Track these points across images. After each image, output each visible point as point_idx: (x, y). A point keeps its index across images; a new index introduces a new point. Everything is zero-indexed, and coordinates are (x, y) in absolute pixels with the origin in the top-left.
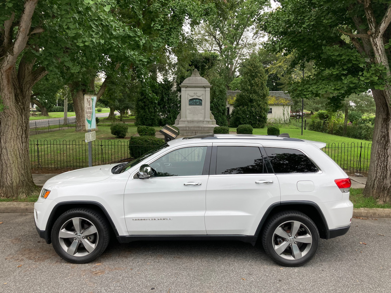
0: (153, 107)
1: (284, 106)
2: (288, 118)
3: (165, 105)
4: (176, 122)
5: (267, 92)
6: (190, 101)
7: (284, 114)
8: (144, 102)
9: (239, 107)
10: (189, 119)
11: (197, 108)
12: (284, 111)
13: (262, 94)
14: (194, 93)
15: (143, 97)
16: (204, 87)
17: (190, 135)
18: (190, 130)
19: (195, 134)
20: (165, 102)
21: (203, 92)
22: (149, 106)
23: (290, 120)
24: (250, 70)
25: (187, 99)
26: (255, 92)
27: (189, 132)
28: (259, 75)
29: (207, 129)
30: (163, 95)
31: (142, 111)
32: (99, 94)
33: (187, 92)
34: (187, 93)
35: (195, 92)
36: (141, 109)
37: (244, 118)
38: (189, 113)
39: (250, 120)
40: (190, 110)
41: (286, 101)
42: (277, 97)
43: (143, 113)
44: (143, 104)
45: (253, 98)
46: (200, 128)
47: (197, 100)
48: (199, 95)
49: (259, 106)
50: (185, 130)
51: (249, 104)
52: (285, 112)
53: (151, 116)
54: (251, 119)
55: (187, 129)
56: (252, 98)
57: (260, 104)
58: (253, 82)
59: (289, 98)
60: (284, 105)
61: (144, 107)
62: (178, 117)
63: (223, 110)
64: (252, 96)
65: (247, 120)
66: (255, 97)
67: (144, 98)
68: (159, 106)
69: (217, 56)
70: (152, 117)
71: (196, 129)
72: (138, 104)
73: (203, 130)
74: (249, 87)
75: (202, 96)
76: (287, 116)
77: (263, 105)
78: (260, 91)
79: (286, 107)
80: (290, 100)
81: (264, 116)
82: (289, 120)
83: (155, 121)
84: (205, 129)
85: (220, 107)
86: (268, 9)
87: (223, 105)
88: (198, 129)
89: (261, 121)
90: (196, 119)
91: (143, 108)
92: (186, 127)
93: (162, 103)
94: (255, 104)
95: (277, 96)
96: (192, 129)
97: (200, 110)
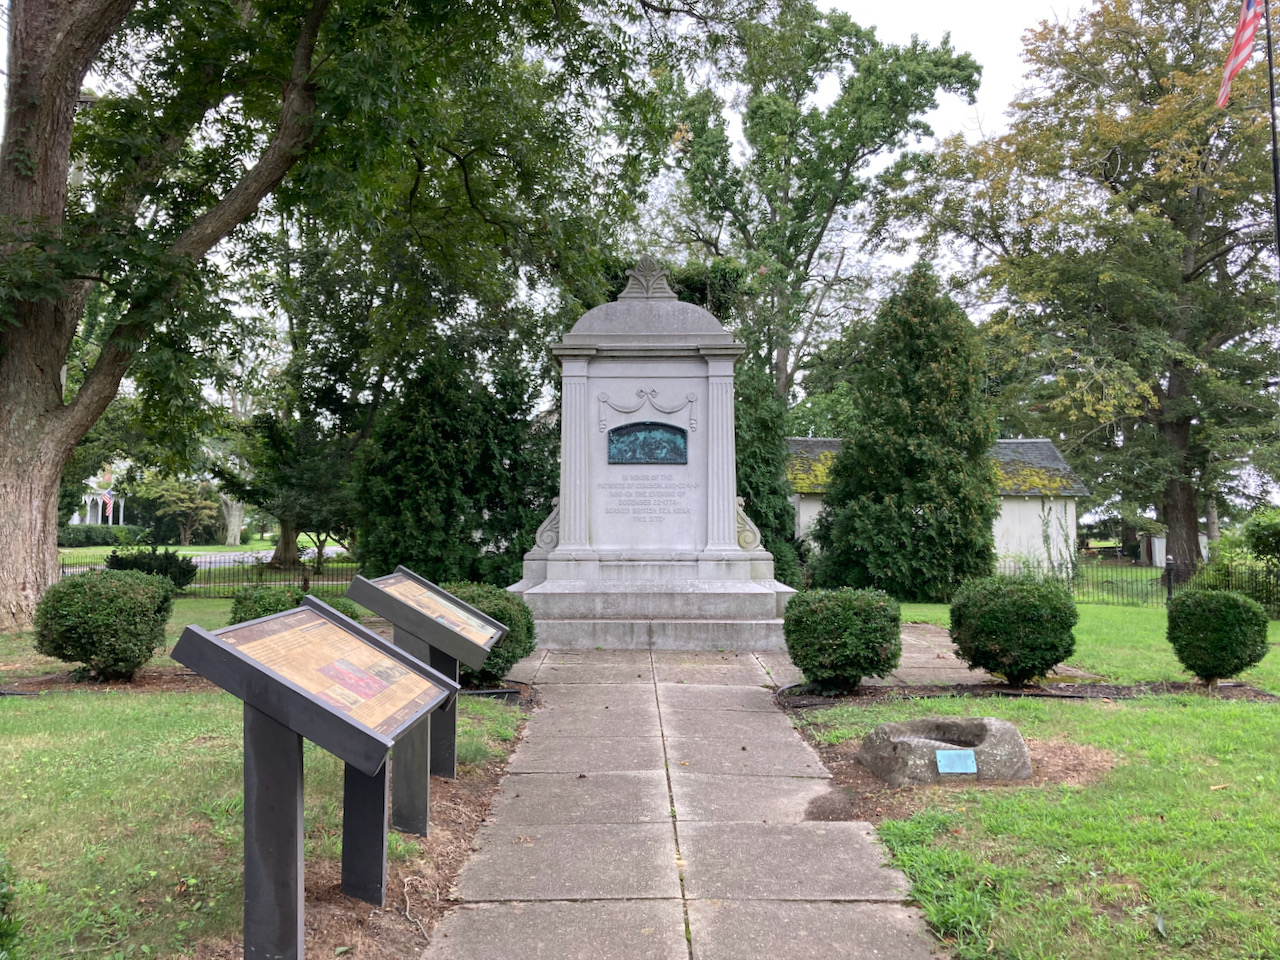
0: (437, 500)
1: (1043, 503)
2: (1066, 555)
3: (497, 490)
4: (529, 566)
5: (988, 427)
6: (615, 438)
7: (1047, 538)
8: (398, 480)
9: (856, 498)
10: (607, 547)
11: (655, 478)
12: (1046, 524)
13: (966, 437)
14: (640, 393)
15: (392, 454)
16: (700, 356)
17: (618, 645)
18: (618, 616)
19: (644, 638)
20: (498, 478)
21: (694, 388)
22: (420, 499)
23: (1075, 566)
24: (906, 324)
25: (594, 429)
26: (933, 428)
27: (606, 630)
28: (948, 345)
29: (722, 607)
30: (488, 448)
31: (383, 524)
32: (79, 408)
33: (598, 388)
34: (595, 393)
35: (647, 385)
36: (381, 513)
37: (884, 554)
38: (607, 512)
39: (914, 563)
40: (617, 495)
41: (1051, 478)
42: (1008, 463)
43: (389, 534)
44: (388, 489)
45: (924, 453)
46: (679, 603)
47: (658, 435)
48: (667, 405)
49: (954, 491)
50: (585, 617)
51: (906, 484)
52: (1053, 531)
53: (429, 543)
54: (922, 559)
55: (599, 606)
56: (918, 455)
57: (959, 486)
58: (918, 378)
59: (1061, 468)
60: (1043, 498)
61: (393, 503)
62: (543, 534)
63: (777, 517)
64: (920, 446)
65: (901, 561)
66: (930, 448)
67: (396, 461)
68: (465, 498)
69: (739, 275)
70: (433, 552)
71: (650, 607)
72: (365, 490)
73: (696, 612)
74: (904, 403)
75: (685, 413)
76: (1062, 546)
77: (977, 488)
78: (954, 423)
79: (1056, 507)
80: (1069, 477)
81: (980, 541)
82: (1070, 565)
83: (445, 571)
84: (711, 609)
85: (762, 502)
86: (919, 141)
87: (774, 492)
88: (665, 606)
89: (969, 567)
90: (651, 547)
91: (389, 508)
92: (589, 596)
93: (485, 485)
94: (933, 482)
95: (1007, 459)
96: (628, 606)
97: (677, 490)
